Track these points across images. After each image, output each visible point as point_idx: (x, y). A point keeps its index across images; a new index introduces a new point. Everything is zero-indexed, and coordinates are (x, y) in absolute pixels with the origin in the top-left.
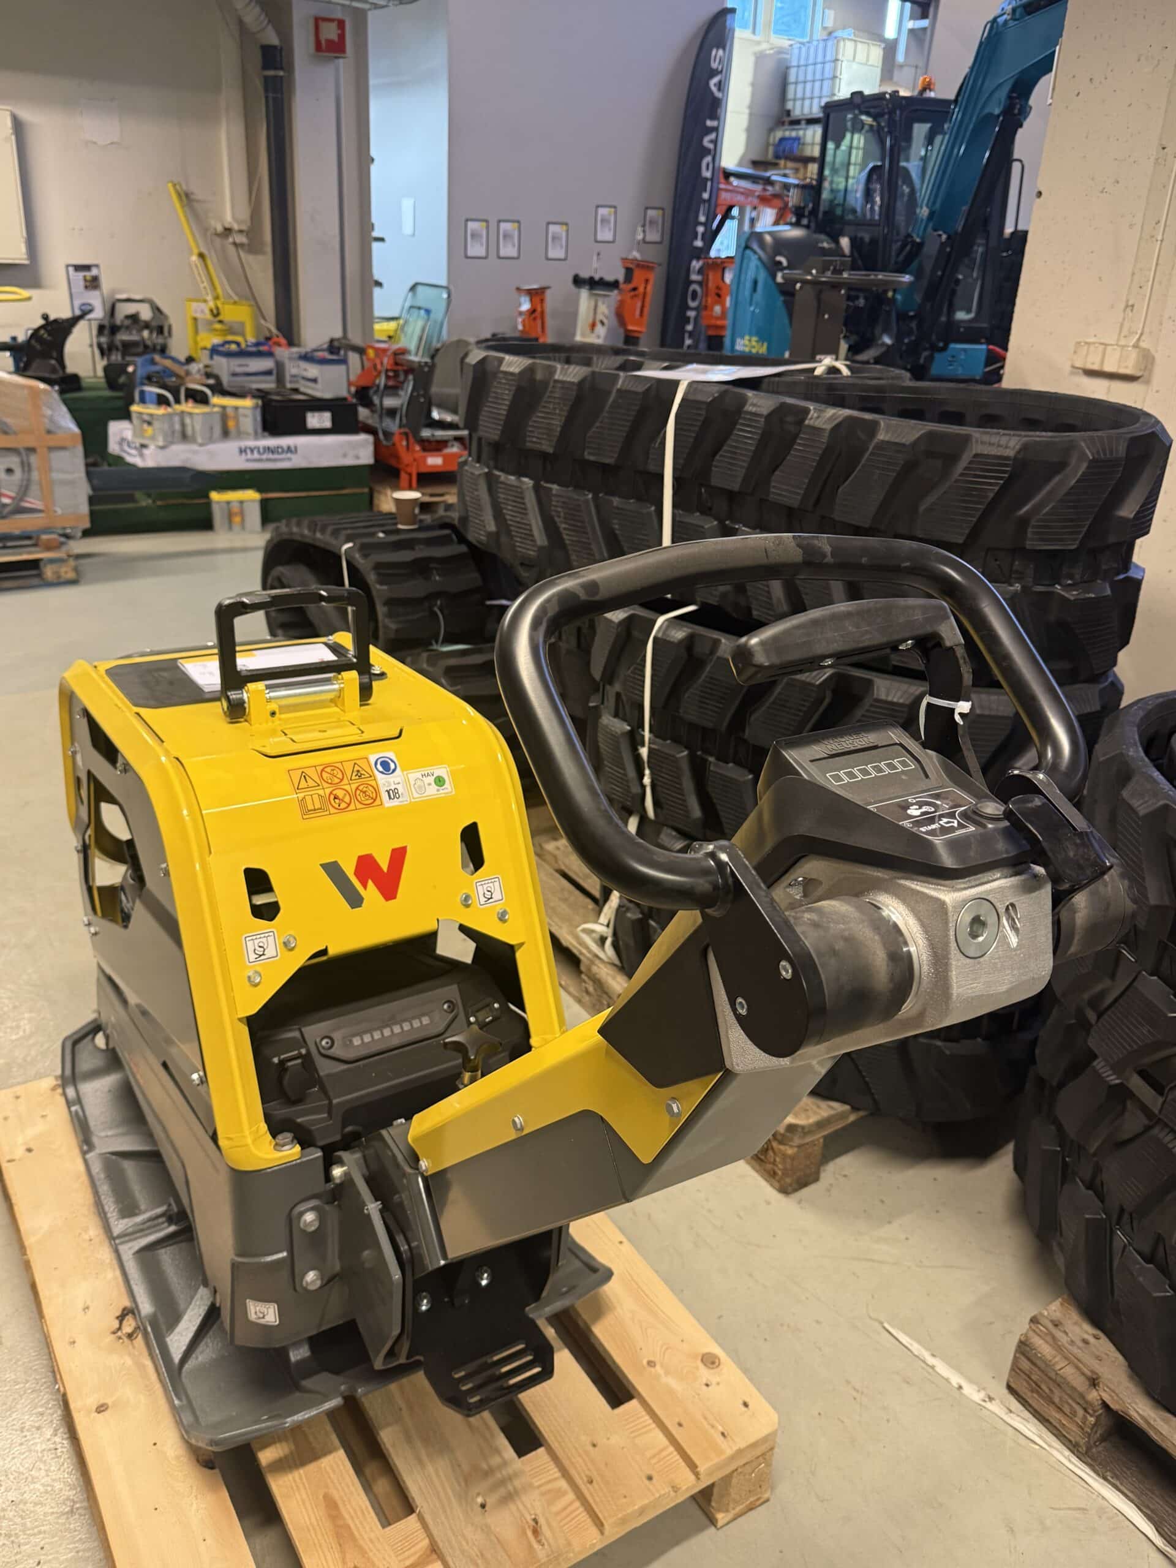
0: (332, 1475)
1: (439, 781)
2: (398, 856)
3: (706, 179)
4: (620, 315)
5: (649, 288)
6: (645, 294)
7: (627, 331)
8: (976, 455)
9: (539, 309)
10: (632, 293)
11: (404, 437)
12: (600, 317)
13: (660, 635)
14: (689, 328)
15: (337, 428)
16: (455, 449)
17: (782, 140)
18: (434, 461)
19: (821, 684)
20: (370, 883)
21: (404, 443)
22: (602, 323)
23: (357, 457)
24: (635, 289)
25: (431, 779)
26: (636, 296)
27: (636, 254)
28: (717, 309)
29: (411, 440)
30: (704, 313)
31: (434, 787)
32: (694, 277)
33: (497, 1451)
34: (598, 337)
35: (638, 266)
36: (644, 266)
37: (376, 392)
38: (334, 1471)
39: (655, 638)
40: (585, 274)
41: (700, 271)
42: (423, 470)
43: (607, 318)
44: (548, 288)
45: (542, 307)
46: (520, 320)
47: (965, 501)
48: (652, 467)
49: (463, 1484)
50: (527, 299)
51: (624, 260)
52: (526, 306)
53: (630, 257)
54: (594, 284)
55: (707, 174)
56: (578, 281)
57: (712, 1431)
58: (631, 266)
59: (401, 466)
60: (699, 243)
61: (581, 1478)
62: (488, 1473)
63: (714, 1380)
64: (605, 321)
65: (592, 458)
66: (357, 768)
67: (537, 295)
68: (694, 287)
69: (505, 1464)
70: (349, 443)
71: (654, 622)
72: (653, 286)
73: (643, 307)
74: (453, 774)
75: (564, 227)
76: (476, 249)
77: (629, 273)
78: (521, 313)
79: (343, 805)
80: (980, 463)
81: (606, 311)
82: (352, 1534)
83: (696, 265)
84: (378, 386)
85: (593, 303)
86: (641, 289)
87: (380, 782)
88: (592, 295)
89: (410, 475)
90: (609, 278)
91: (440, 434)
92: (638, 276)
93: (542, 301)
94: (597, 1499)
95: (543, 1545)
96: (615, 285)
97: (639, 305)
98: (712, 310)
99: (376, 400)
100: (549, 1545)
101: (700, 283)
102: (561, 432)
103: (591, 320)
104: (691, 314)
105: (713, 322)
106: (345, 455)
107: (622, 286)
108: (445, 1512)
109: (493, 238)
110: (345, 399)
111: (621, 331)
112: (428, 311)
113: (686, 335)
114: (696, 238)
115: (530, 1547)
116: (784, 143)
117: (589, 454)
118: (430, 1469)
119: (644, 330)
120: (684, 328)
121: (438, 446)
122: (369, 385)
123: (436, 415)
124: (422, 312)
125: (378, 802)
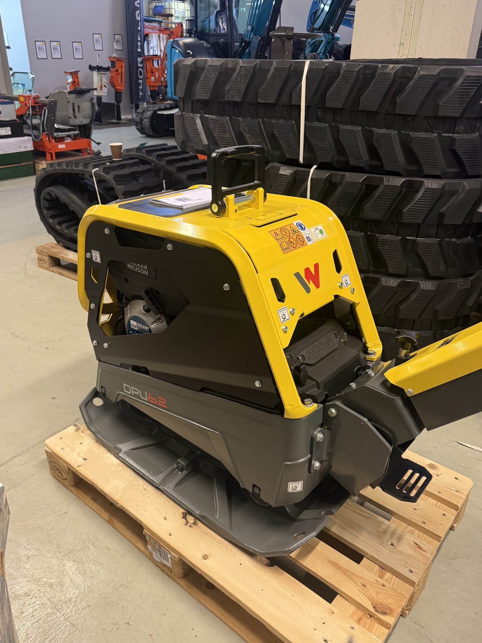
0: (325, 552)
1: (321, 232)
2: (316, 266)
3: (138, 21)
4: (112, 83)
5: (123, 69)
6: (122, 73)
7: (116, 89)
8: (467, 77)
9: (76, 81)
10: (116, 73)
11: (47, 136)
12: (104, 84)
13: (314, 177)
14: (141, 87)
15: (14, 135)
16: (69, 140)
17: (155, 7)
18: (62, 146)
19: (401, 185)
20: (311, 281)
21: (47, 139)
22: (105, 87)
23: (26, 147)
24: (117, 71)
25: (318, 231)
26: (118, 73)
27: (115, 55)
28: (153, 78)
29: (50, 138)
30: (147, 81)
31: (320, 235)
32: (140, 65)
33: (382, 523)
34: (104, 93)
35: (117, 60)
36: (119, 60)
37: (27, 117)
38: (325, 551)
39: (311, 179)
40: (94, 65)
41: (142, 63)
42: (57, 151)
43: (106, 84)
44: (79, 71)
45: (78, 80)
46: (68, 86)
47: (461, 98)
48: (294, 102)
49: (378, 539)
50: (71, 76)
51: (110, 58)
52: (70, 80)
53: (113, 56)
54: (99, 69)
55: (139, 19)
56: (91, 68)
57: (452, 491)
58: (113, 60)
59: (45, 150)
60: (139, 50)
61: (421, 523)
62: (385, 532)
63: (439, 473)
64: (106, 85)
65: (262, 102)
66: (292, 229)
67: (74, 74)
68: (140, 69)
69: (388, 527)
70: (22, 141)
71: (310, 172)
72: (123, 68)
73: (122, 78)
74: (324, 227)
75: (80, 44)
76: (42, 55)
77: (113, 63)
78: (68, 83)
79: (295, 246)
80: (468, 80)
81: (106, 81)
82: (352, 573)
83: (139, 60)
84: (29, 114)
85: (100, 77)
86: (120, 71)
87: (303, 234)
88: (99, 74)
89: (51, 154)
90: (105, 66)
91: (60, 134)
92: (117, 64)
93: (77, 77)
94: (432, 529)
95: (426, 552)
96: (108, 69)
97: (120, 77)
98: (150, 79)
99: (29, 121)
100: (428, 551)
101: (142, 68)
102: (245, 91)
103: (100, 85)
104: (141, 81)
105: (152, 84)
106: (20, 147)
107: (111, 69)
108: (380, 552)
109: (48, 48)
110: (15, 120)
111: (113, 90)
112: (23, 85)
113: (140, 91)
114: (138, 48)
115: (422, 553)
116: (157, 8)
117: (261, 99)
118: (361, 537)
119: (123, 88)
120: (138, 88)
121: (61, 140)
122: (24, 114)
123: (56, 126)
124: (20, 86)
125: (305, 244)
